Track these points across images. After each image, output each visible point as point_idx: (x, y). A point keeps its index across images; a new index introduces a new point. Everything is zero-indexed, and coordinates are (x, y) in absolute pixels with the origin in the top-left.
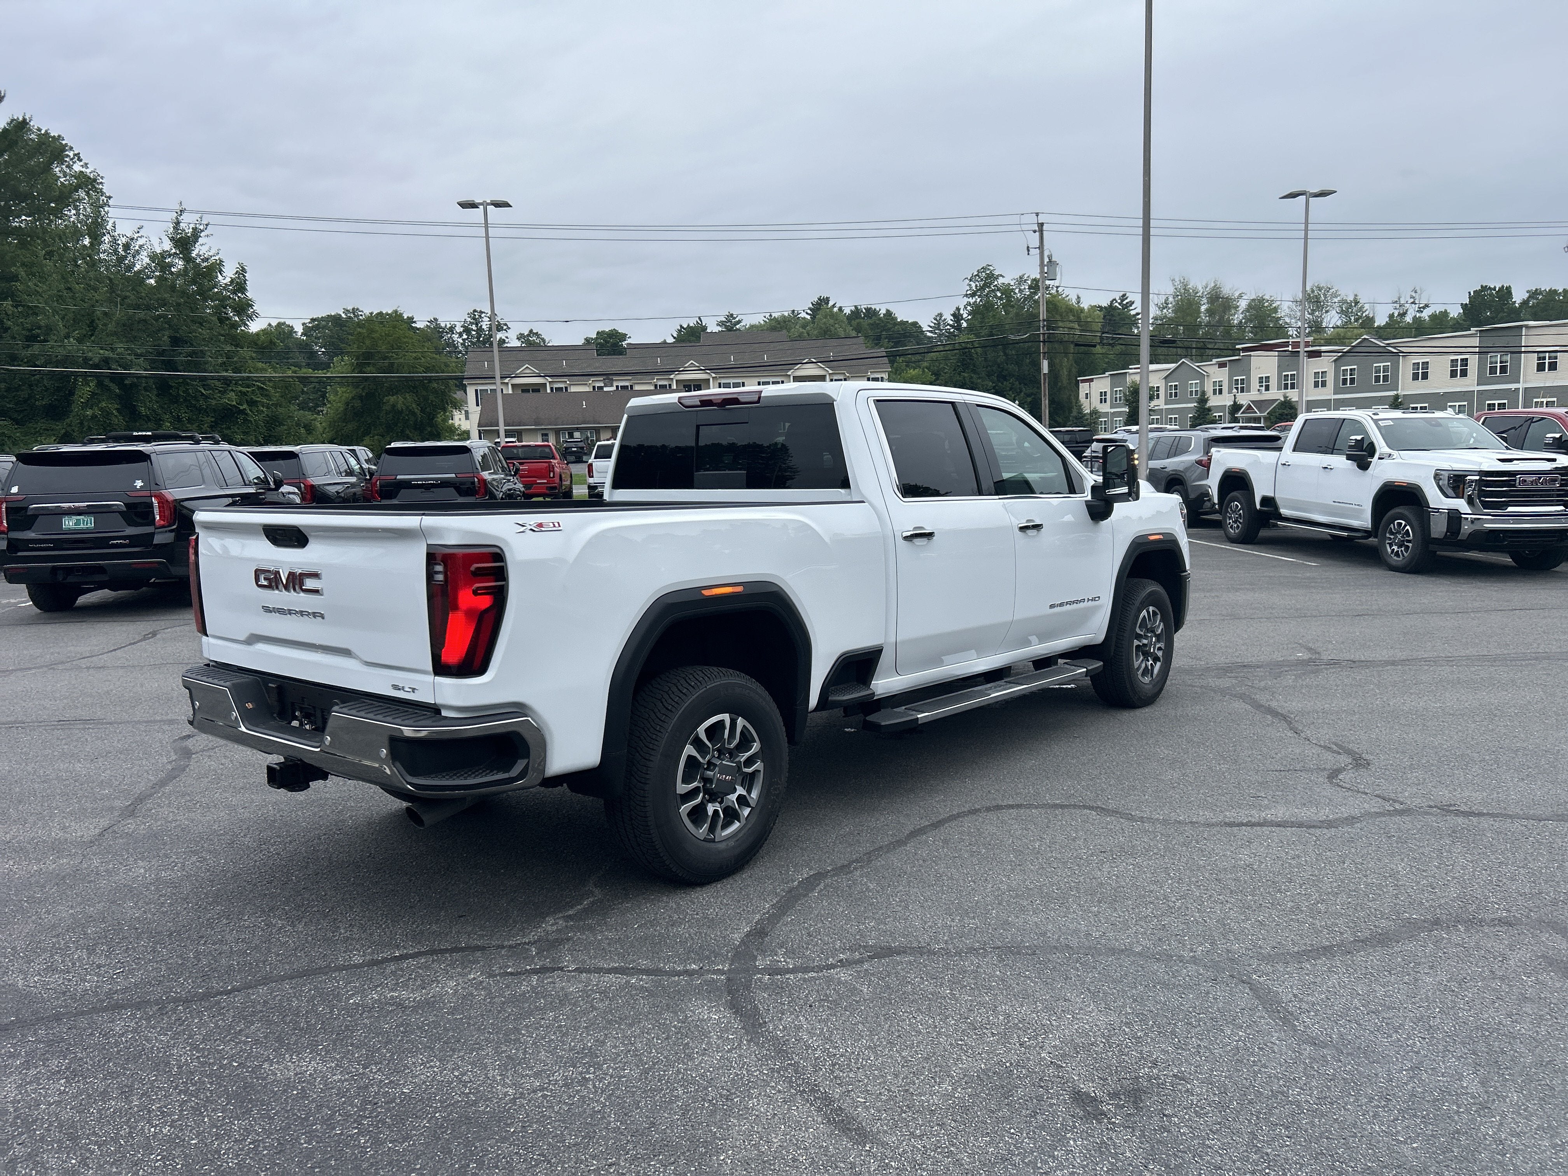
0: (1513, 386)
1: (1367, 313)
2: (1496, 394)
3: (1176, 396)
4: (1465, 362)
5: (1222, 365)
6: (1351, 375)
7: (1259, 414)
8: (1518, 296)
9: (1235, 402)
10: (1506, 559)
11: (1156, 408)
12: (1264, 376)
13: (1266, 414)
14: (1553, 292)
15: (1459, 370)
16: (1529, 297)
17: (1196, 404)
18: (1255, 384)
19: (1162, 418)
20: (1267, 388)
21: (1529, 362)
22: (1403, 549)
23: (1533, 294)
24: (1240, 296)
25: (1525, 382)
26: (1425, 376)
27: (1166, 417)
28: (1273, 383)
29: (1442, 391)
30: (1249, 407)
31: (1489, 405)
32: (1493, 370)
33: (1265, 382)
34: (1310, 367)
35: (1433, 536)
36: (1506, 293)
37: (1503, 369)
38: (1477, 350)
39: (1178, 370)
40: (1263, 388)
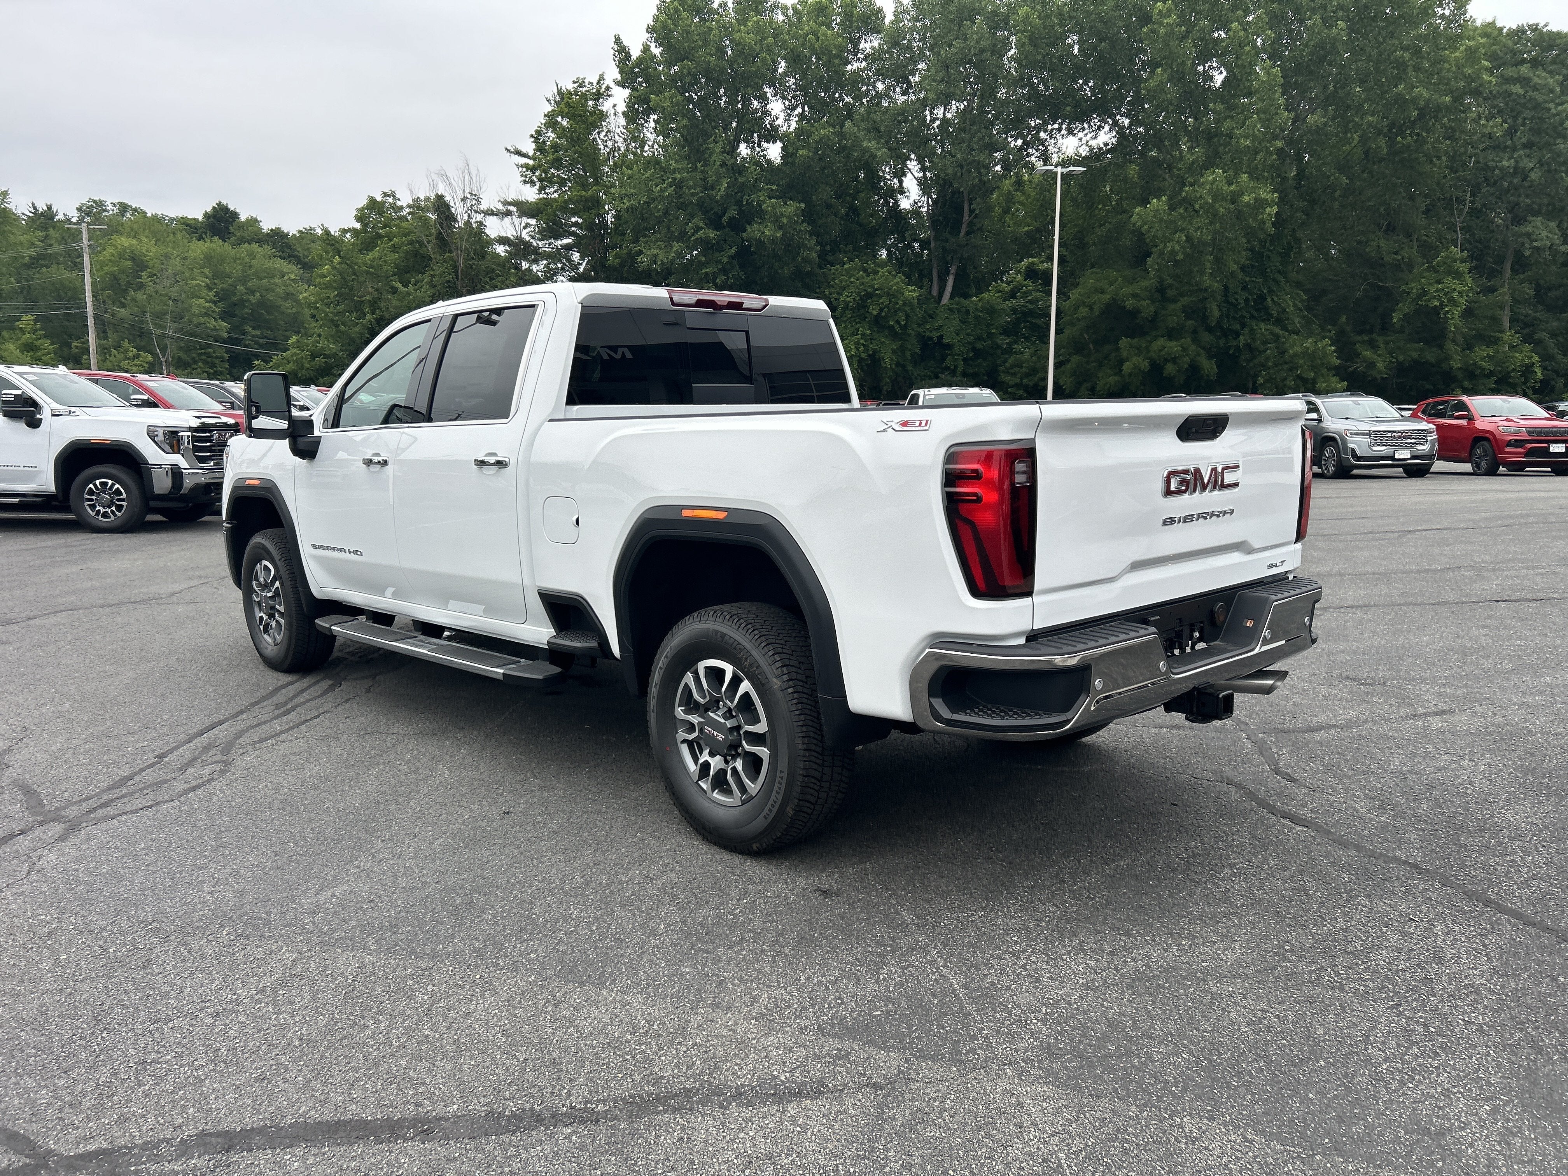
10: (159, 518)
22: (113, 508)
35: (157, 491)
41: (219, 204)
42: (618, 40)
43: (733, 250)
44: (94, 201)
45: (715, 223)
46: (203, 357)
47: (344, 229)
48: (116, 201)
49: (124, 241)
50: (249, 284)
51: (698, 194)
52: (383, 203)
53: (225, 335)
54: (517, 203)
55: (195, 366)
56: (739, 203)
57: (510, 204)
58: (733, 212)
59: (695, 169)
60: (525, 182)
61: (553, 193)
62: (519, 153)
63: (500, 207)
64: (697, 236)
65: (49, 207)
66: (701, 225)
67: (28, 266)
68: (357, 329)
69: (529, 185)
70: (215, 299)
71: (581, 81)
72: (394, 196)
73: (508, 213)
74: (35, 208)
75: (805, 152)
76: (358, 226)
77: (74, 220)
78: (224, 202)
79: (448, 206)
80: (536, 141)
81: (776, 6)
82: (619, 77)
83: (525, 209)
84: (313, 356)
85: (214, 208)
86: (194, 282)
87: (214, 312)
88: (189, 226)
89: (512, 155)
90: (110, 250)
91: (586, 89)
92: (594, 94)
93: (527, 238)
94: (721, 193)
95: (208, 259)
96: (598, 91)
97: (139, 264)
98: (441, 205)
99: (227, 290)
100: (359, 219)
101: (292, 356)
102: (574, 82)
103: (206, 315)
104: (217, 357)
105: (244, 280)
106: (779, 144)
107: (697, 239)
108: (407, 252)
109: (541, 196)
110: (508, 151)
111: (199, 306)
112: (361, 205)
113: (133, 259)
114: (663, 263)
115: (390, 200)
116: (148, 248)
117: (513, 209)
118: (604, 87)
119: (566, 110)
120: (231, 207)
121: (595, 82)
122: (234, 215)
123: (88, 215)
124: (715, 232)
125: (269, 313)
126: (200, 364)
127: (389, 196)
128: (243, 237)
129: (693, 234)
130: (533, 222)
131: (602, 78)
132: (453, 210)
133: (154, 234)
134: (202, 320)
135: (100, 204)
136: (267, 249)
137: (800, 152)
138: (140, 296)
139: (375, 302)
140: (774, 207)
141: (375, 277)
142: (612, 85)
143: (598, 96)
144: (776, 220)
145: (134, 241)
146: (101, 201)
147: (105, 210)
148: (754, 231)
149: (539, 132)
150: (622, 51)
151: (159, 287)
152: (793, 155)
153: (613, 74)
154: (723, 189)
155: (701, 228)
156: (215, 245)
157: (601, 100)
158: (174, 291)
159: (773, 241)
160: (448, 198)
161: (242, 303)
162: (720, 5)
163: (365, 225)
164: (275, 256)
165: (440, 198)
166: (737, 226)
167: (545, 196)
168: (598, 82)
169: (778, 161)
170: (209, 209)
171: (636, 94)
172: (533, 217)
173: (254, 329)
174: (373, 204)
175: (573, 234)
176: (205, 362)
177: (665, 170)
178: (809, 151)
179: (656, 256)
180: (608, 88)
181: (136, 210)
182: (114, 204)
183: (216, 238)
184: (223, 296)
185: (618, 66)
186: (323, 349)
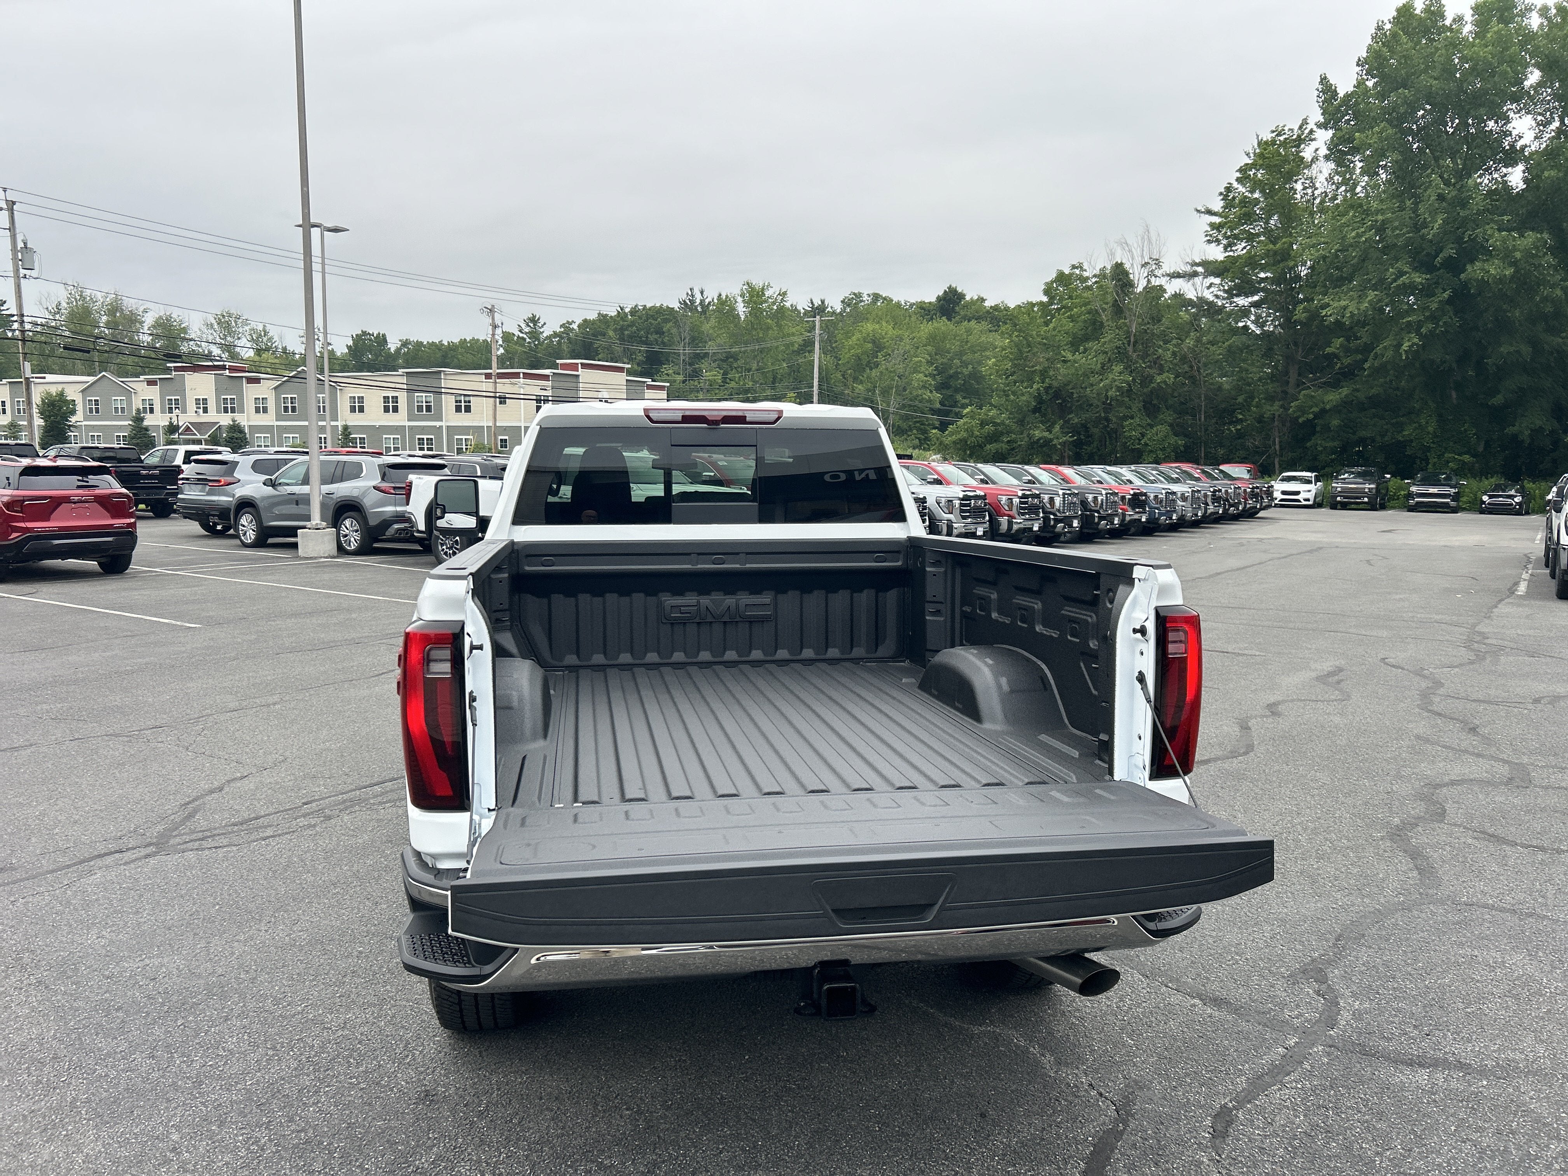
0: (437, 424)
1: (276, 344)
2: (423, 430)
3: (97, 412)
4: (395, 399)
5: (151, 383)
6: (292, 403)
7: (199, 436)
8: (393, 345)
9: (170, 422)
11: (79, 423)
12: (201, 397)
13: (206, 436)
14: (419, 344)
15: (391, 406)
16: (402, 345)
17: (130, 423)
18: (191, 406)
19: (81, 436)
20: (205, 410)
21: (448, 403)
23: (405, 343)
24: (145, 311)
25: (446, 421)
26: (361, 409)
27: (87, 436)
28: (212, 405)
29: (377, 424)
30: (188, 429)
31: (419, 439)
32: (420, 408)
33: (202, 405)
34: (251, 392)
36: (382, 340)
37: (429, 409)
38: (405, 387)
39: (98, 384)
40: (201, 411)
41: (950, 288)
42: (1324, 80)
43: (1446, 295)
44: (854, 294)
45: (1425, 264)
46: (918, 425)
47: (1031, 303)
48: (871, 292)
49: (869, 327)
50: (964, 358)
51: (1404, 234)
52: (1071, 275)
53: (938, 406)
54: (1204, 263)
55: (909, 433)
56: (1459, 240)
57: (1198, 265)
58: (1450, 251)
59: (1402, 209)
60: (1209, 242)
61: (1240, 248)
62: (1209, 212)
63: (1188, 269)
64: (1400, 282)
65: (823, 302)
66: (1406, 269)
67: (798, 352)
68: (1024, 398)
69: (1214, 244)
70: (935, 372)
71: (1280, 129)
72: (1081, 267)
73: (1195, 274)
74: (812, 303)
75: (1553, 173)
76: (1045, 299)
77: (838, 311)
78: (954, 286)
79: (1127, 274)
80: (1225, 197)
81: (1529, 9)
82: (1321, 119)
83: (1212, 269)
84: (983, 424)
85: (945, 291)
86: (917, 359)
87: (930, 384)
88: (925, 311)
89: (1202, 215)
90: (857, 335)
91: (1285, 136)
92: (1295, 140)
93: (1211, 298)
94: (1435, 230)
95: (932, 338)
96: (1299, 136)
97: (878, 345)
98: (1120, 274)
99: (946, 364)
100: (1046, 292)
101: (964, 424)
102: (1273, 132)
103: (924, 387)
104: (929, 425)
105: (961, 353)
106: (1521, 167)
107: (1399, 286)
108: (1085, 321)
109: (1227, 254)
110: (1198, 211)
111: (918, 380)
112: (1049, 280)
113: (874, 342)
114: (1352, 315)
115: (1077, 271)
116: (887, 330)
117: (1200, 269)
118: (1307, 131)
119: (1261, 162)
120: (959, 290)
121: (1296, 128)
122: (961, 296)
123: (849, 305)
124: (1424, 276)
125: (978, 383)
126: (915, 431)
127: (1077, 268)
128: (966, 315)
129: (1395, 280)
130: (1217, 281)
131: (1305, 122)
132: (1131, 276)
133: (894, 318)
134: (920, 392)
135: (858, 296)
136: (984, 325)
137: (1546, 174)
138: (875, 373)
139: (1046, 372)
140: (1504, 241)
141: (1046, 347)
142: (1315, 128)
143: (1299, 141)
144: (1507, 256)
145: (877, 326)
146: (860, 293)
147: (862, 301)
148: (1475, 271)
149: (1229, 189)
150: (1327, 89)
151: (889, 365)
152: (1538, 176)
153: (1317, 116)
154: (1436, 226)
155: (1406, 273)
156: (942, 324)
157: (1302, 146)
158: (900, 368)
159: (1501, 280)
160: (1127, 266)
161: (955, 376)
162: (1454, 20)
163: (1052, 299)
164: (990, 331)
165: (1119, 266)
166: (1454, 266)
167: (1231, 254)
168: (1300, 127)
169: (1522, 186)
170: (941, 293)
171: (1340, 134)
172: (1217, 275)
173: (964, 398)
174: (1062, 278)
175: (1263, 290)
176: (919, 429)
177: (1367, 212)
178: (1559, 171)
179: (1345, 308)
180: (1311, 131)
181: (885, 299)
182: (869, 295)
183: (944, 318)
184: (941, 371)
185: (1321, 108)
186: (993, 417)
